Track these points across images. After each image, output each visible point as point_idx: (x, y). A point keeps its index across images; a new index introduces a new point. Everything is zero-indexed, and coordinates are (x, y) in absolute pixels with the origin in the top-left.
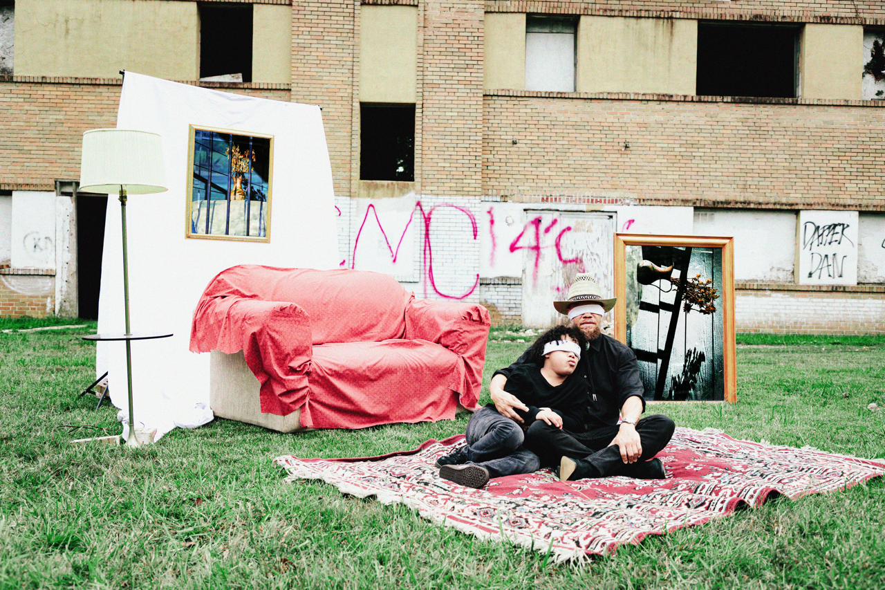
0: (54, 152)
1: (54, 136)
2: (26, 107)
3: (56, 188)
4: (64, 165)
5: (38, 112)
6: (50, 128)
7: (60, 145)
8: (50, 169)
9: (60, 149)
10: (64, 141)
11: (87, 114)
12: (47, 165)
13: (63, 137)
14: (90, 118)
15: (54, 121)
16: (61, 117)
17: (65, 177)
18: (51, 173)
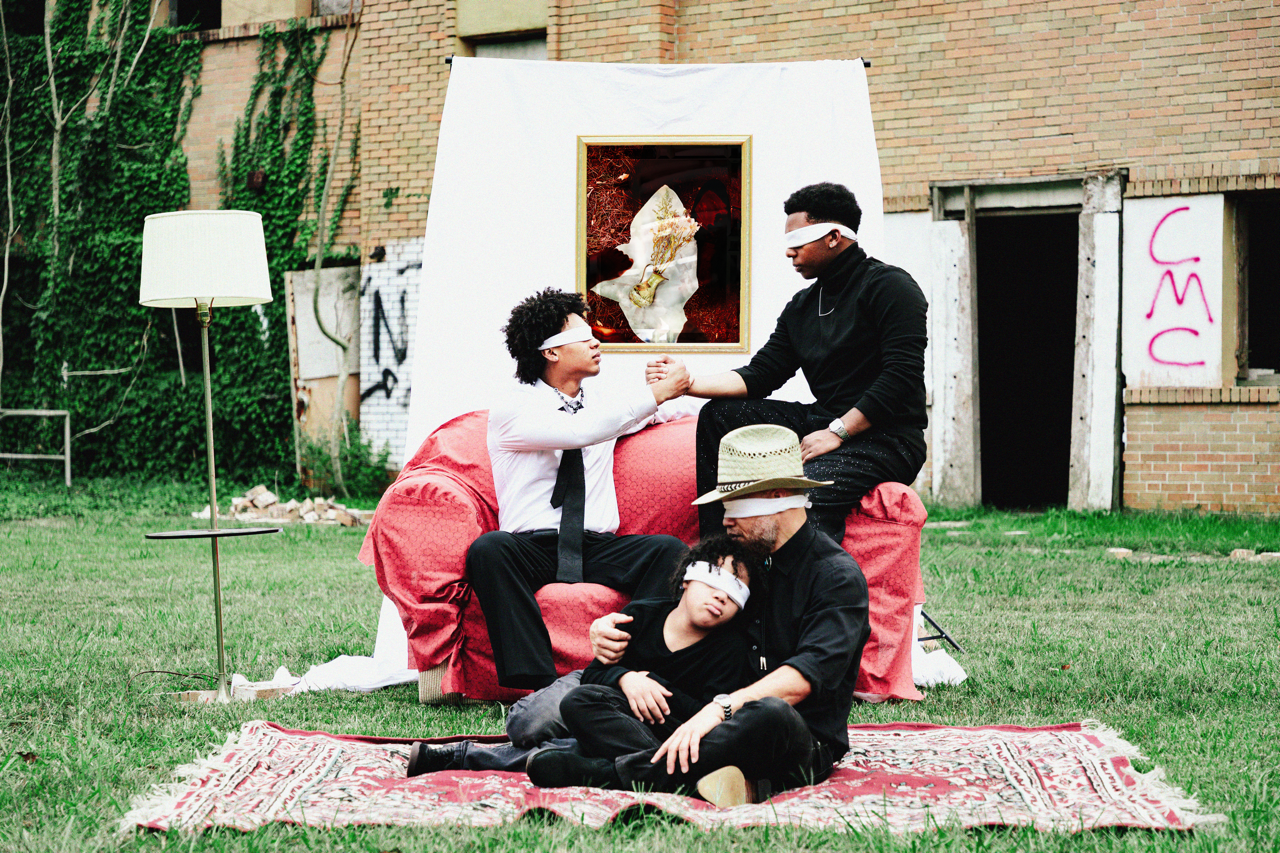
0: (928, 121)
1: (928, 84)
2: (876, 25)
3: (932, 203)
4: (948, 148)
5: (896, 32)
6: (920, 66)
7: (938, 102)
8: (921, 159)
9: (939, 111)
10: (947, 92)
11: (992, 22)
12: (915, 150)
13: (947, 82)
14: (999, 31)
15: (927, 48)
16: (942, 37)
17: (949, 176)
18: (922, 168)
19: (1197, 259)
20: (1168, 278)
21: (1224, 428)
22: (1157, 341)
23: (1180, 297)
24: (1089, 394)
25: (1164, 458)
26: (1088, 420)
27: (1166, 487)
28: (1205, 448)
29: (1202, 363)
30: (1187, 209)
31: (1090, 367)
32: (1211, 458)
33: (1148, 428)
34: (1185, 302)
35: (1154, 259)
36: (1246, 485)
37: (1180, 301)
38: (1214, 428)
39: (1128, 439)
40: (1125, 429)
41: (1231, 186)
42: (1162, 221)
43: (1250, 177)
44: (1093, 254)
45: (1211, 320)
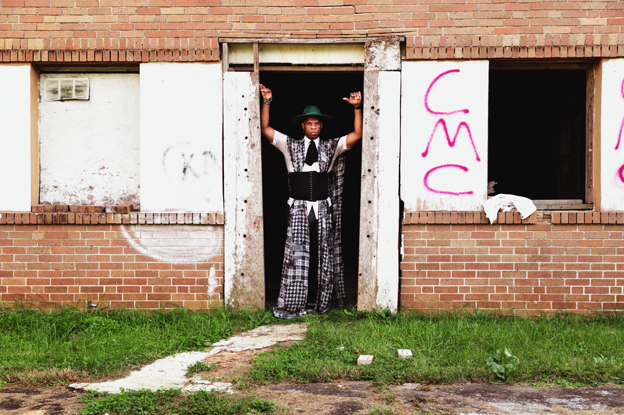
18: (212, 27)
19: (466, 111)
20: (440, 125)
21: (488, 244)
22: (431, 175)
23: (452, 140)
24: (375, 216)
25: (437, 267)
26: (374, 237)
27: (437, 290)
28: (473, 258)
29: (471, 193)
30: (458, 71)
31: (376, 195)
32: (477, 266)
33: (423, 243)
34: (456, 144)
35: (429, 110)
36: (508, 287)
37: (451, 144)
38: (480, 243)
39: (405, 252)
40: (402, 243)
41: (498, 55)
42: (436, 80)
43: (514, 48)
44: (377, 104)
45: (478, 159)
